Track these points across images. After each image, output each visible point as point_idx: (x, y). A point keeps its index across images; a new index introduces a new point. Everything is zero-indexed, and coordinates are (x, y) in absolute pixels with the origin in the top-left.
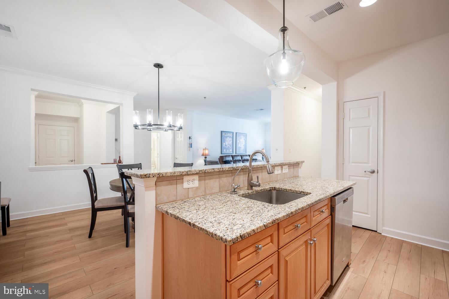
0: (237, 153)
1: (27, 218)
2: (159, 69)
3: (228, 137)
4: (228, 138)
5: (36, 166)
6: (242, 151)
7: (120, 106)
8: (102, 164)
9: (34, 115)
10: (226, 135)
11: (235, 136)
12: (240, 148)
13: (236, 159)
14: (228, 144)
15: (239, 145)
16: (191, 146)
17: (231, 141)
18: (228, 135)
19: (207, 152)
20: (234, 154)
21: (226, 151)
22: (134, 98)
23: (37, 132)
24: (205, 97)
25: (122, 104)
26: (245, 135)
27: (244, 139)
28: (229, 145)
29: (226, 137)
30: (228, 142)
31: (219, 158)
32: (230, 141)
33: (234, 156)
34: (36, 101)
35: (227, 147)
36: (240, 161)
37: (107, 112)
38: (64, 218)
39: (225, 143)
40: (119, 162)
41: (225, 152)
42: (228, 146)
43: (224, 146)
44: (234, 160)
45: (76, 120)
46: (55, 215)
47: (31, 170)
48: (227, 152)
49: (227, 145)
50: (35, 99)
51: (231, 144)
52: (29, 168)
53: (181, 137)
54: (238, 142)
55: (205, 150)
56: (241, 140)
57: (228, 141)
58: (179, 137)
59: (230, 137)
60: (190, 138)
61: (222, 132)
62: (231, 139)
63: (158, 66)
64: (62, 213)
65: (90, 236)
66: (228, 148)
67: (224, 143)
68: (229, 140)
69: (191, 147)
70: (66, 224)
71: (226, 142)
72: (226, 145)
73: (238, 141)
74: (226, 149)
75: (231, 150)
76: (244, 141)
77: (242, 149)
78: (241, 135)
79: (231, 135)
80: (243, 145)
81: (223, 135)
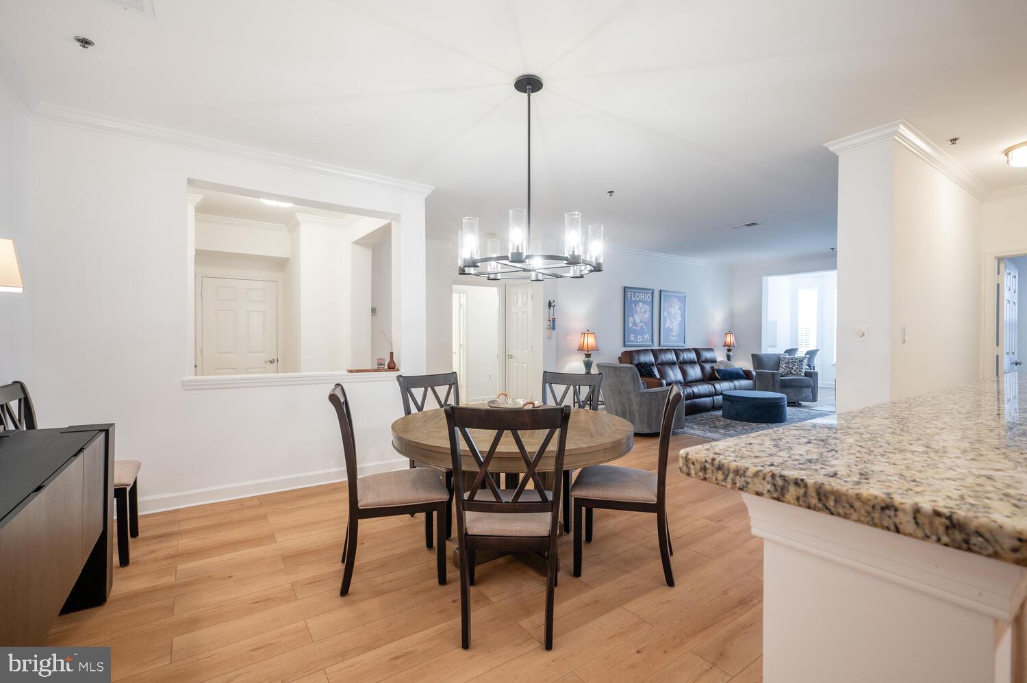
0: (662, 343)
1: (179, 510)
2: (529, 96)
3: (639, 301)
4: (641, 304)
5: (200, 378)
6: (676, 338)
7: (390, 224)
8: (351, 371)
9: (193, 253)
10: (635, 297)
11: (658, 298)
12: (671, 330)
13: (663, 358)
14: (640, 321)
15: (667, 324)
16: (552, 324)
17: (648, 315)
18: (642, 296)
19: (590, 341)
20: (656, 347)
21: (636, 338)
22: (426, 199)
23: (200, 294)
24: (611, 192)
25: (397, 217)
26: (683, 300)
27: (680, 309)
28: (644, 322)
29: (636, 303)
30: (641, 314)
31: (619, 358)
32: (645, 311)
33: (658, 353)
34: (197, 220)
35: (638, 328)
36: (674, 363)
37: (354, 243)
38: (265, 516)
39: (633, 317)
40: (389, 368)
41: (633, 341)
42: (642, 327)
43: (630, 325)
44: (660, 361)
45: (282, 265)
46: (241, 504)
47: (187, 386)
48: (637, 341)
49: (637, 322)
50: (195, 216)
51: (649, 320)
52: (182, 382)
53: (525, 304)
54: (666, 314)
55: (586, 335)
56: (672, 310)
57: (641, 312)
58: (517, 303)
59: (644, 302)
60: (550, 305)
61: (625, 288)
62: (648, 308)
63: (529, 84)
64: (259, 497)
65: (344, 591)
66: (642, 332)
67: (631, 318)
69: (554, 329)
70: (271, 537)
71: (635, 316)
72: (635, 324)
73: (664, 314)
74: (636, 333)
75: (647, 336)
76: (679, 312)
77: (675, 334)
78: (672, 298)
79: (649, 297)
80: (677, 322)
81: (629, 296)
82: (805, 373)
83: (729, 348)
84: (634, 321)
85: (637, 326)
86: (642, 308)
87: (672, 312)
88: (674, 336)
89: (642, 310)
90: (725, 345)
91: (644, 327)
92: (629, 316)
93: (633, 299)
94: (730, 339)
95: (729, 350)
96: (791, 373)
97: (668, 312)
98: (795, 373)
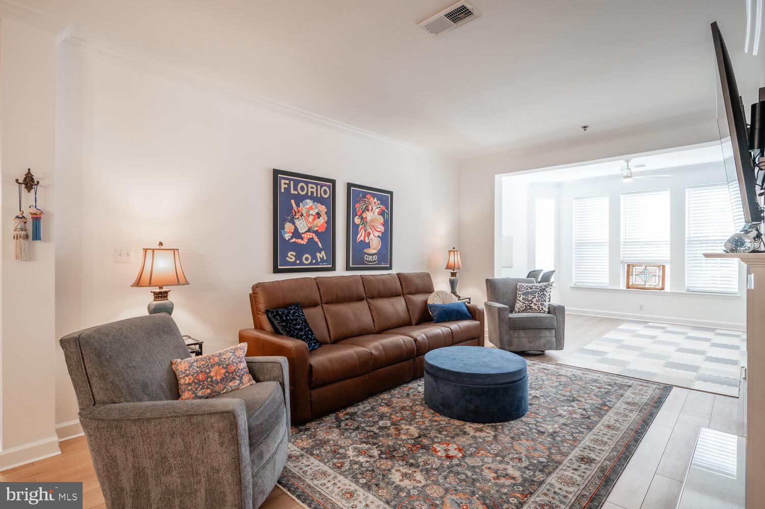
0: (350, 265)
3: (306, 197)
4: (308, 201)
6: (375, 258)
10: (295, 189)
14: (309, 231)
15: (360, 236)
16: (32, 228)
17: (323, 220)
18: (311, 189)
20: (338, 272)
21: (299, 257)
26: (386, 198)
27: (382, 213)
28: (316, 232)
29: (300, 199)
30: (308, 220)
32: (318, 215)
35: (303, 242)
39: (293, 222)
41: (294, 263)
42: (311, 240)
43: (289, 236)
48: (302, 263)
49: (301, 231)
54: (356, 220)
55: (149, 253)
56: (369, 216)
57: (308, 215)
59: (318, 200)
60: (29, 182)
61: (276, 172)
62: (324, 209)
67: (289, 225)
68: (313, 212)
69: (39, 237)
71: (297, 222)
72: (296, 234)
74: (299, 250)
76: (380, 220)
77: (374, 251)
78: (368, 196)
79: (325, 192)
80: (377, 234)
81: (283, 186)
82: (549, 308)
83: (454, 273)
84: (296, 228)
85: (302, 239)
86: (311, 208)
87: (368, 218)
88: (372, 255)
89: (311, 212)
90: (448, 267)
91: (316, 239)
92: (284, 221)
93: (292, 192)
94: (455, 259)
95: (453, 274)
96: (531, 308)
97: (362, 218)
98: (536, 307)
